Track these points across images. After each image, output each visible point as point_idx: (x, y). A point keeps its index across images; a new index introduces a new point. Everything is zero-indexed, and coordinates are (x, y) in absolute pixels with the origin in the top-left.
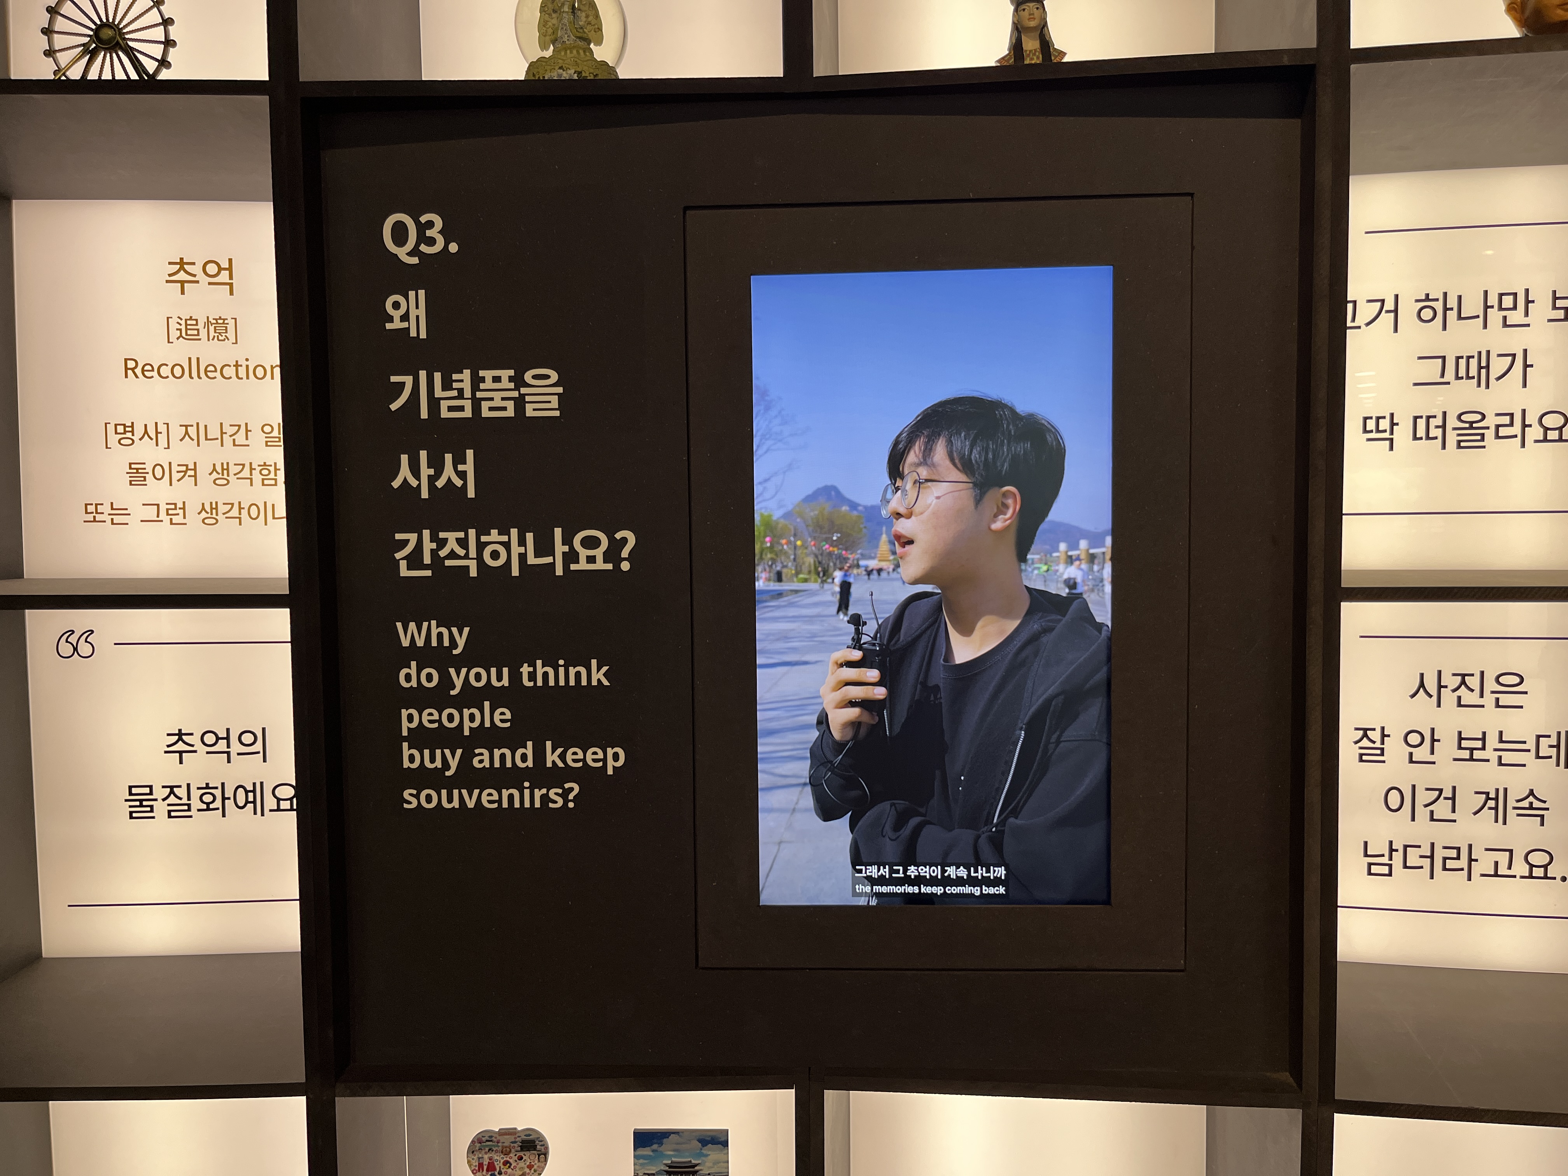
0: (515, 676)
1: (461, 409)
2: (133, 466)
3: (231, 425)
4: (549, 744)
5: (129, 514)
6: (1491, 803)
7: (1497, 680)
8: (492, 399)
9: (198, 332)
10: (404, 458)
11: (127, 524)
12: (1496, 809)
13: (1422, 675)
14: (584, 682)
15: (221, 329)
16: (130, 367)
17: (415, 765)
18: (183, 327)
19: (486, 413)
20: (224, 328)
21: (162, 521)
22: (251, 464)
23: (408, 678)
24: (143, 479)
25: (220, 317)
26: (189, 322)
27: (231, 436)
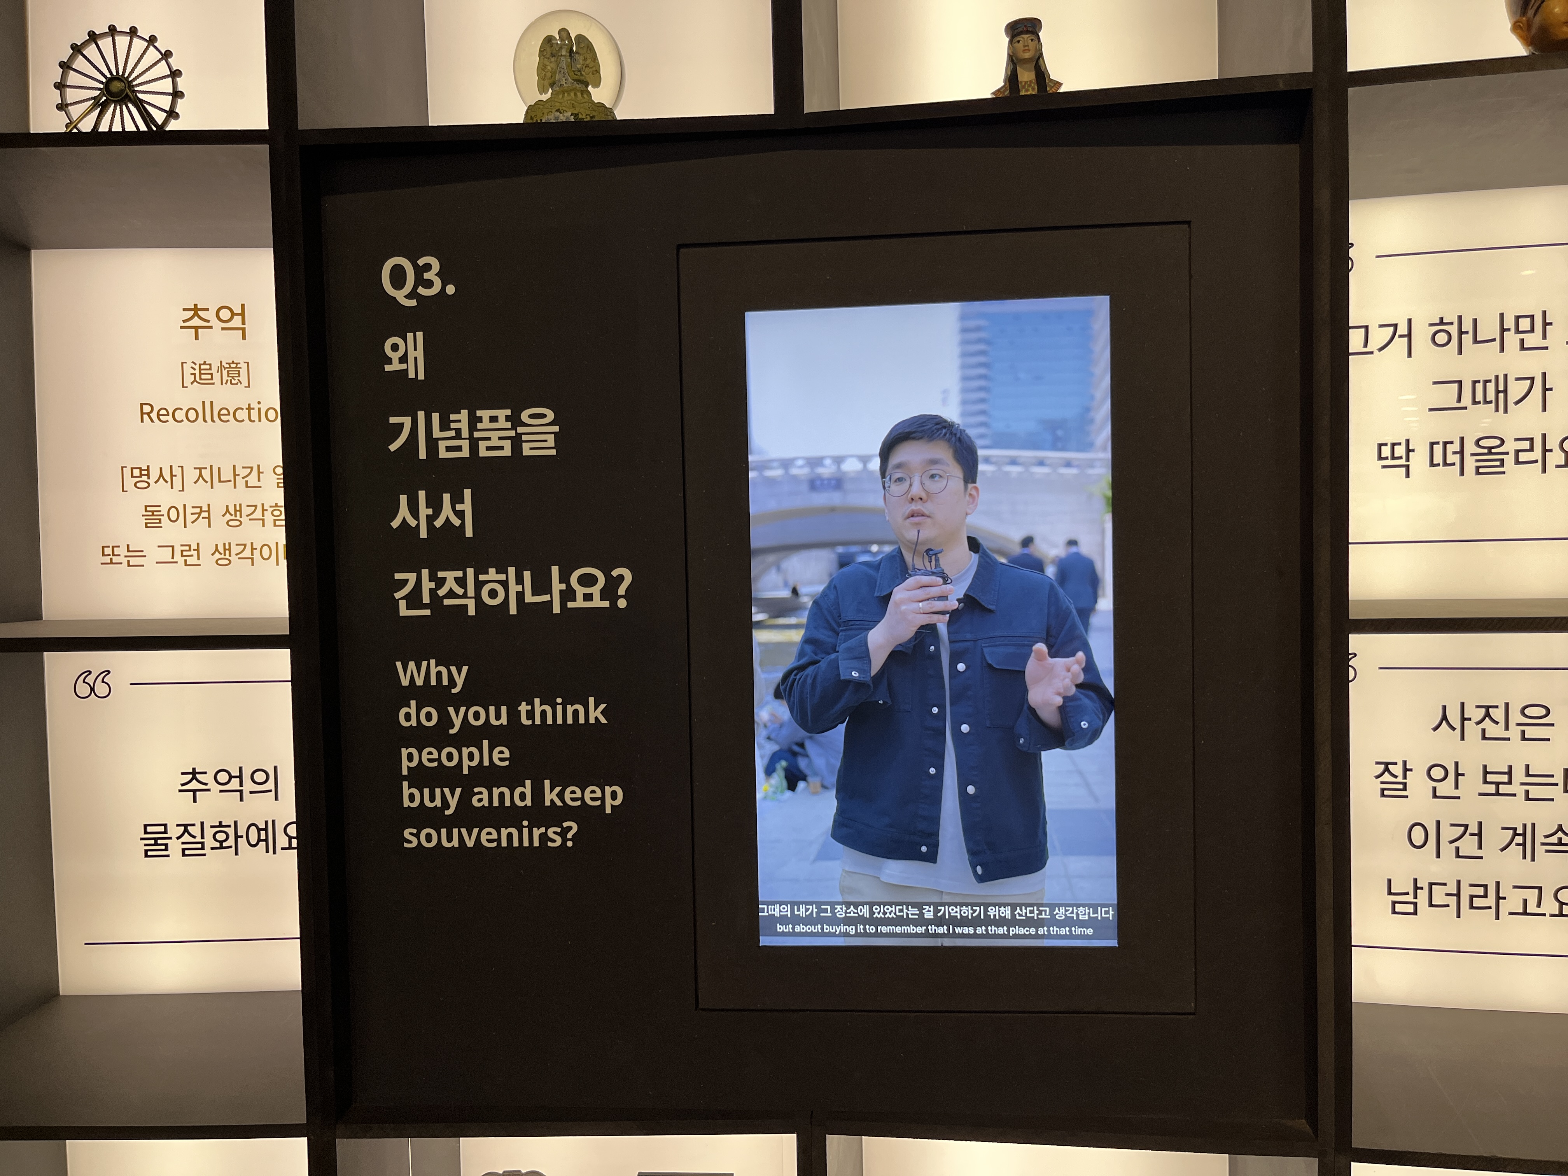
0: (514, 715)
1: (459, 448)
2: (149, 509)
3: (243, 467)
4: (547, 783)
5: (145, 556)
6: (1519, 839)
7: (1523, 712)
8: (489, 439)
9: (212, 377)
10: (403, 498)
11: (143, 566)
12: (1524, 845)
13: (1444, 707)
14: (582, 721)
15: (233, 373)
16: (146, 412)
17: (415, 805)
18: (197, 372)
19: (483, 453)
20: (237, 372)
21: (176, 562)
22: (263, 505)
23: (408, 717)
24: (158, 521)
25: (233, 361)
26: (203, 367)
27: (243, 478)
